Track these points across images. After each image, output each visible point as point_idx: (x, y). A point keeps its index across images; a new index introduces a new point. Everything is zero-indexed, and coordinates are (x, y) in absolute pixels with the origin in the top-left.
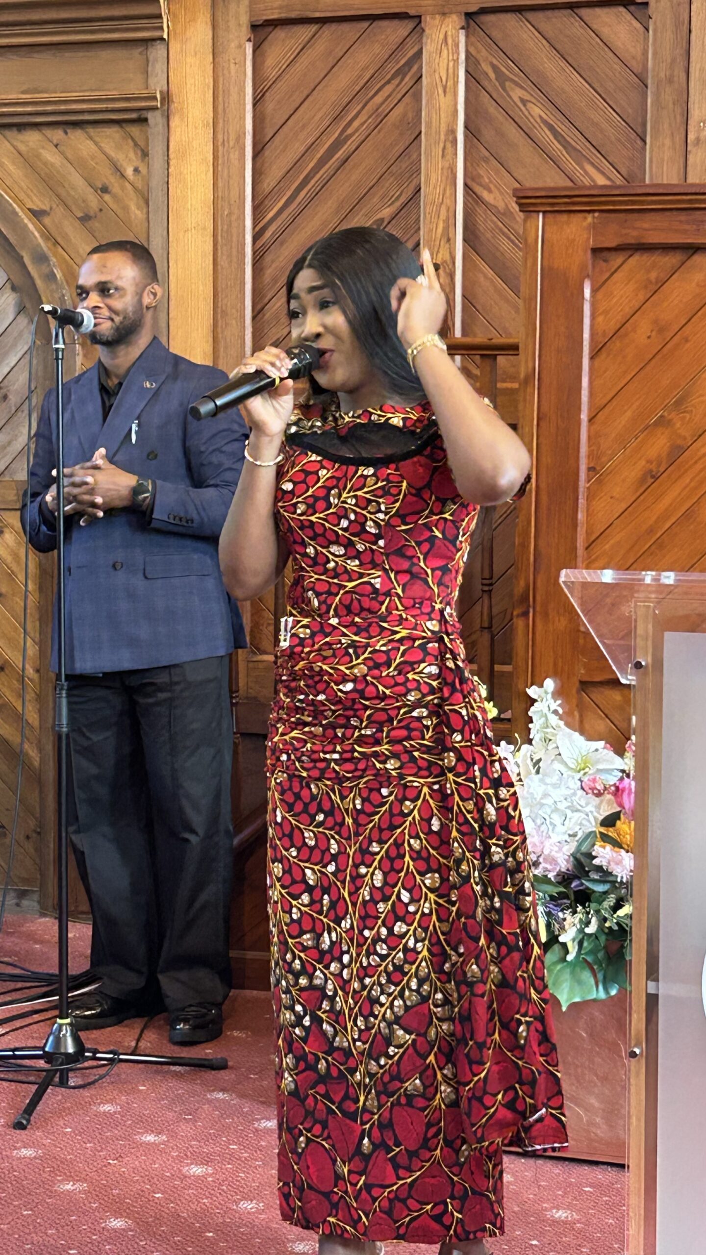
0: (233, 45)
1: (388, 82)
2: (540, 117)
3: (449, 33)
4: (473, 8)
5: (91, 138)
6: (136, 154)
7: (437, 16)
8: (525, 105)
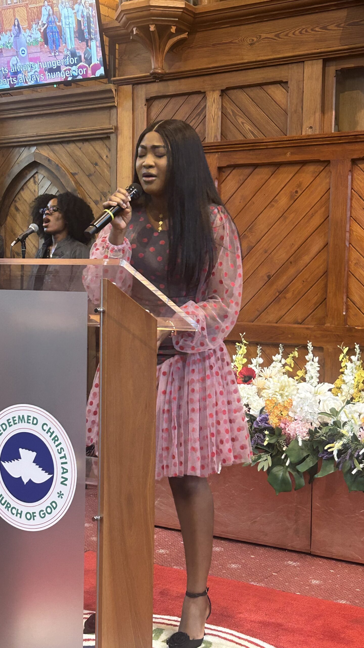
0: (140, 107)
1: (194, 119)
2: (249, 129)
3: (215, 98)
4: (224, 88)
5: (92, 145)
6: (107, 150)
7: (211, 92)
8: (243, 124)
